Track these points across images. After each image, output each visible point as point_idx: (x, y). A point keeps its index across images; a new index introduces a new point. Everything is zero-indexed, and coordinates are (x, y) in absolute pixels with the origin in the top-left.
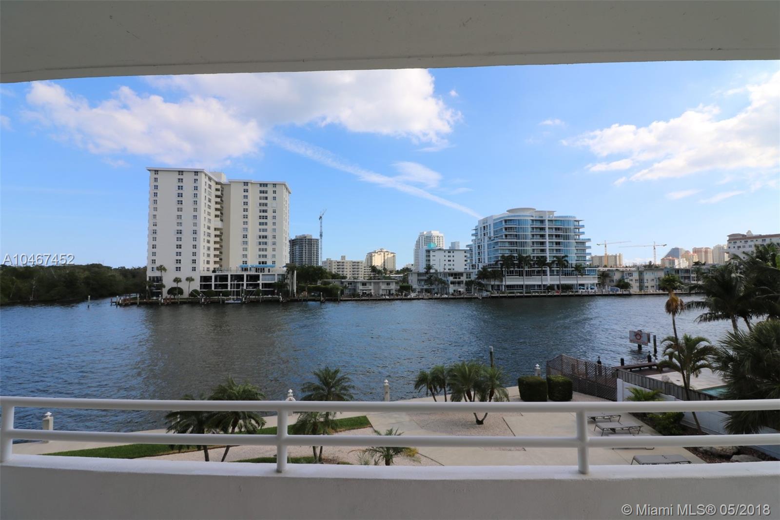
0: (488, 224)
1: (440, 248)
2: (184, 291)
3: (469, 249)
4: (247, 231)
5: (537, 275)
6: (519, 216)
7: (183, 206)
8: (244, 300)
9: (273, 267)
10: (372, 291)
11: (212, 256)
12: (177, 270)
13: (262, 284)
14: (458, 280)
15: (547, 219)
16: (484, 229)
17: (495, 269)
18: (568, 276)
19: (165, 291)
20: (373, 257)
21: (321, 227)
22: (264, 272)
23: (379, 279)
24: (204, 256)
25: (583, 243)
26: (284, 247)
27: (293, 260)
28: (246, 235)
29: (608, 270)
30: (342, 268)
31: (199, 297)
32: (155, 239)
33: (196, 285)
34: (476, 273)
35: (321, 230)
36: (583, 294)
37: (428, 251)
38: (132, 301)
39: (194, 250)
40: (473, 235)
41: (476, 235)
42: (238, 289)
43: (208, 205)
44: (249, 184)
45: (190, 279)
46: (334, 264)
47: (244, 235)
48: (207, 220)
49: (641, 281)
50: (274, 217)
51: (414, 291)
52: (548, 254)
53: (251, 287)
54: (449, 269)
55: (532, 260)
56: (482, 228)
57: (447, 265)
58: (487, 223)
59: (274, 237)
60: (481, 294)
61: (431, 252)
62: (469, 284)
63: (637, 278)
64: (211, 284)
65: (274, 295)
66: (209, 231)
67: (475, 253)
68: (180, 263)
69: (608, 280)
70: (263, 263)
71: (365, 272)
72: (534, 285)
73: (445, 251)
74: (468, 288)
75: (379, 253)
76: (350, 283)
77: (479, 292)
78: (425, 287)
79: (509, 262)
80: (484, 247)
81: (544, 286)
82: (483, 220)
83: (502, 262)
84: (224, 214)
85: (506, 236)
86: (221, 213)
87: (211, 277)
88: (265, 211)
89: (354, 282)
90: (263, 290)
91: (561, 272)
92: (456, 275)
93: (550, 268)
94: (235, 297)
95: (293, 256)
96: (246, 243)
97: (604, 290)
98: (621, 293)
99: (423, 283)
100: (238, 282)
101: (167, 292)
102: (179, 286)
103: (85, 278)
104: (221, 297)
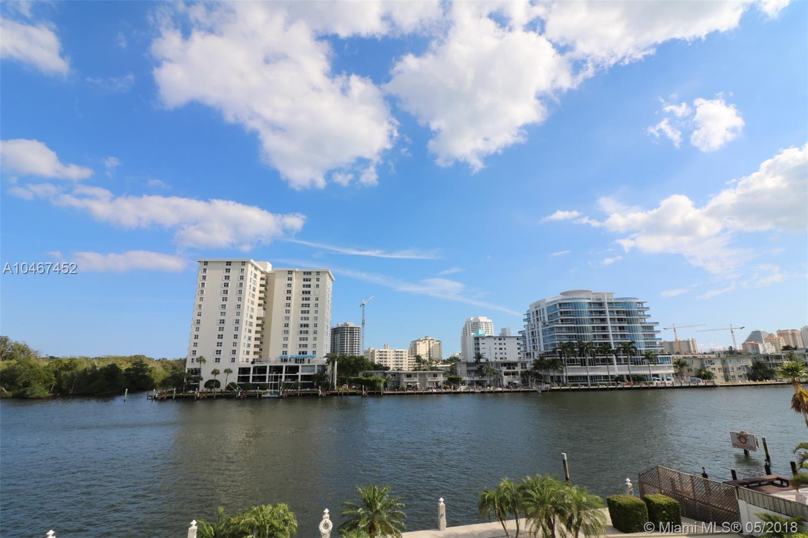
0: (541, 308)
1: (488, 335)
2: (221, 384)
3: (521, 335)
4: (289, 319)
5: (601, 365)
6: (575, 298)
7: (228, 296)
8: (281, 394)
9: (313, 357)
10: (418, 384)
11: (252, 346)
12: (216, 361)
13: (301, 376)
14: (511, 371)
15: (606, 301)
16: (537, 314)
17: (554, 358)
18: (638, 365)
19: (202, 384)
20: (418, 346)
21: (363, 314)
22: (303, 363)
23: (424, 370)
24: (244, 346)
25: (650, 328)
26: (325, 336)
27: (334, 350)
28: (288, 324)
29: (684, 357)
30: (385, 358)
33: (234, 378)
34: (532, 362)
35: (363, 318)
36: (659, 386)
37: (477, 339)
38: (168, 395)
39: (235, 340)
40: (525, 320)
41: (528, 320)
42: (277, 381)
43: (253, 294)
44: (294, 274)
45: (228, 371)
46: (376, 354)
47: (285, 324)
48: (252, 309)
49: (726, 370)
50: (317, 305)
51: (463, 383)
52: (612, 341)
53: (290, 380)
54: (501, 359)
55: (595, 348)
56: (535, 313)
57: (498, 354)
58: (539, 306)
59: (316, 325)
60: (539, 386)
61: (480, 339)
62: (525, 375)
63: (721, 366)
64: (249, 377)
65: (313, 388)
66: (251, 320)
67: (529, 340)
68: (220, 353)
69: (685, 369)
70: (303, 353)
71: (409, 362)
72: (600, 376)
73: (495, 338)
74: (524, 379)
75: (424, 341)
76: (394, 375)
77: (537, 384)
78: (476, 379)
79: (568, 349)
80: (538, 333)
81: (612, 376)
82: (535, 304)
83: (560, 350)
84: (267, 303)
85: (562, 320)
86: (265, 302)
88: (308, 299)
89: (398, 373)
90: (302, 383)
91: (629, 360)
92: (510, 365)
93: (616, 356)
94: (273, 390)
95: (334, 345)
96: (287, 332)
97: (683, 381)
98: (704, 384)
99: (473, 374)
100: (276, 374)
101: (204, 385)
102: (216, 379)
103: (127, 370)
104: (258, 391)
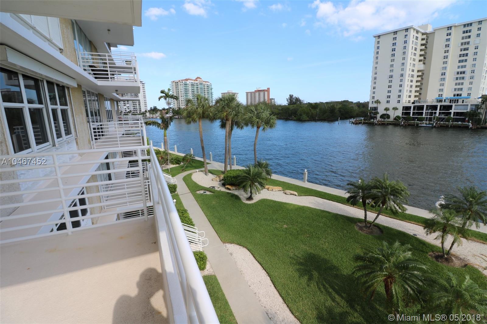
2: (391, 117)
4: (446, 69)
7: (395, 58)
9: (467, 98)
11: (413, 91)
12: (387, 103)
13: (454, 113)
19: (378, 116)
22: (457, 103)
24: (407, 92)
28: (445, 73)
31: (400, 121)
32: (375, 83)
33: (399, 113)
38: (359, 122)
39: (400, 88)
42: (432, 116)
43: (414, 53)
44: (453, 28)
45: (395, 109)
47: (442, 73)
48: (412, 65)
50: (476, 53)
53: (443, 115)
59: (473, 72)
64: (410, 112)
65: (465, 122)
66: (413, 73)
68: (390, 98)
70: (458, 95)
86: (425, 58)
87: (410, 107)
88: (466, 49)
90: (453, 118)
94: (428, 122)
96: (443, 79)
100: (432, 111)
101: (380, 117)
102: (387, 113)
103: (339, 108)
104: (416, 122)
